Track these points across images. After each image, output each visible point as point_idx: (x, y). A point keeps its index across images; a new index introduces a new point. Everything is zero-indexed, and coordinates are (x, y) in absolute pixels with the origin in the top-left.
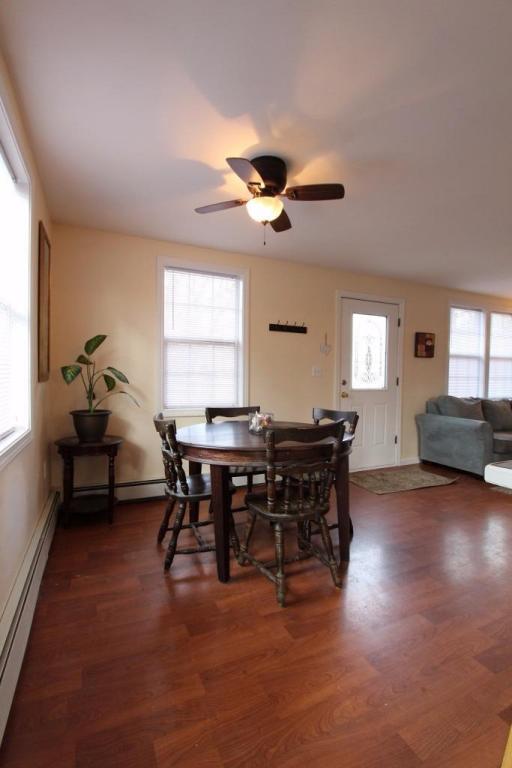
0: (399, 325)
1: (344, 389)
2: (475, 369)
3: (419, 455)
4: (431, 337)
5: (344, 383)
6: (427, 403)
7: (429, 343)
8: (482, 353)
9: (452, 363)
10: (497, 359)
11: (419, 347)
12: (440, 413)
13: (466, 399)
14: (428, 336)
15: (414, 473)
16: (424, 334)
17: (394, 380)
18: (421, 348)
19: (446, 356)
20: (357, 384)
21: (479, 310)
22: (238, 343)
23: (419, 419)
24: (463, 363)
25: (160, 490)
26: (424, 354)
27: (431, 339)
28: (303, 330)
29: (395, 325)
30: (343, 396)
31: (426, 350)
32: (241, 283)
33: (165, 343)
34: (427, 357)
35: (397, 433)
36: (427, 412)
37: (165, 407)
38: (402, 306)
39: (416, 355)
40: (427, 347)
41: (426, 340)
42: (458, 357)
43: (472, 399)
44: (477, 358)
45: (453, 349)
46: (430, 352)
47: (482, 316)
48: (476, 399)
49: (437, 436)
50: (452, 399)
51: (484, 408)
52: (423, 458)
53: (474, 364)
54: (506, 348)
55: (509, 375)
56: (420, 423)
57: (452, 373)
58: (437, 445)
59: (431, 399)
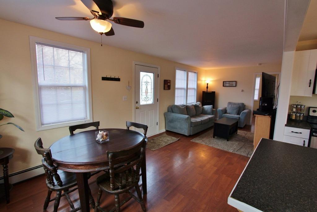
0: (158, 77)
1: (137, 105)
2: (183, 93)
3: (165, 128)
5: (137, 103)
6: (168, 108)
7: (169, 84)
8: (185, 87)
9: (176, 91)
10: (190, 89)
11: (165, 85)
12: (173, 112)
13: (181, 106)
15: (164, 137)
16: (167, 80)
17: (156, 99)
18: (166, 86)
19: (174, 89)
20: (142, 102)
21: (185, 71)
22: (85, 85)
23: (165, 114)
24: (179, 91)
25: (42, 171)
26: (167, 88)
27: (169, 83)
28: (118, 80)
29: (156, 77)
30: (137, 108)
31: (168, 87)
32: (86, 55)
33: (40, 88)
34: (168, 89)
35: (158, 121)
36: (168, 112)
37: (42, 124)
38: (159, 69)
39: (164, 89)
40: (168, 85)
42: (178, 89)
43: (184, 106)
44: (184, 89)
45: (177, 86)
46: (169, 88)
47: (186, 73)
48: (185, 105)
49: (172, 121)
50: (177, 106)
51: (187, 109)
52: (166, 129)
53: (183, 91)
54: (193, 85)
55: (193, 94)
56: (166, 116)
57: (176, 95)
58: (172, 125)
59: (169, 106)
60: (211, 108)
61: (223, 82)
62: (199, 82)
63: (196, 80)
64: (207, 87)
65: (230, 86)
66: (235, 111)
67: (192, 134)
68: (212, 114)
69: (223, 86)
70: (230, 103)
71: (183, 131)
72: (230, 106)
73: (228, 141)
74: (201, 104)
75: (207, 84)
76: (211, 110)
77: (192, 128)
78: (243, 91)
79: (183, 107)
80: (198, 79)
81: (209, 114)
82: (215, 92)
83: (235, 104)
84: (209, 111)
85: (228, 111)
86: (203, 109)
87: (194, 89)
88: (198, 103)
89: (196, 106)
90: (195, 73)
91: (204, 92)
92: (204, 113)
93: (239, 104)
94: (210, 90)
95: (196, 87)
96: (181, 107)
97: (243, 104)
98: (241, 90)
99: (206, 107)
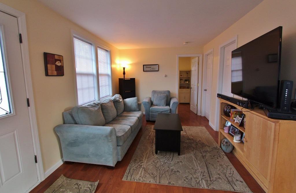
0: (21, 42)
2: (92, 81)
3: (62, 157)
4: (60, 59)
6: (63, 114)
7: (58, 64)
8: (94, 72)
9: (79, 79)
10: (103, 75)
11: (48, 65)
12: (76, 123)
13: (92, 106)
14: (56, 57)
16: (53, 55)
17: (21, 102)
18: (51, 67)
19: (74, 74)
21: (91, 44)
23: (57, 130)
24: (85, 79)
26: (55, 73)
27: (60, 60)
34: (58, 75)
35: (37, 152)
36: (64, 123)
39: (47, 74)
40: (56, 66)
41: (56, 60)
42: (82, 74)
43: (96, 105)
44: (92, 75)
45: (79, 69)
46: (60, 71)
47: (93, 48)
48: (98, 105)
49: (74, 143)
50: (83, 109)
51: (102, 109)
52: (65, 160)
53: (91, 79)
54: (105, 69)
55: (107, 83)
56: (58, 134)
57: (79, 86)
58: (76, 150)
59: (65, 111)
60: (136, 101)
61: (144, 65)
62: (113, 66)
63: (109, 62)
64: (124, 73)
65: (152, 70)
66: (163, 102)
67: (120, 160)
68: (138, 110)
69: (144, 71)
70: (154, 92)
71: (104, 158)
72: (156, 95)
73: (179, 155)
74: (121, 97)
75: (124, 69)
76: (136, 104)
77: (119, 148)
78: (166, 76)
79: (96, 109)
80: (112, 62)
81: (135, 111)
82: (135, 79)
83: (160, 92)
84: (134, 106)
85: (155, 103)
86: (125, 104)
87: (108, 75)
88: (117, 96)
89: (115, 102)
90: (107, 51)
91: (120, 79)
92: (128, 109)
93: (164, 92)
94: (128, 77)
95: (109, 73)
96: (91, 109)
97: (169, 92)
98: (164, 76)
99: (128, 100)
